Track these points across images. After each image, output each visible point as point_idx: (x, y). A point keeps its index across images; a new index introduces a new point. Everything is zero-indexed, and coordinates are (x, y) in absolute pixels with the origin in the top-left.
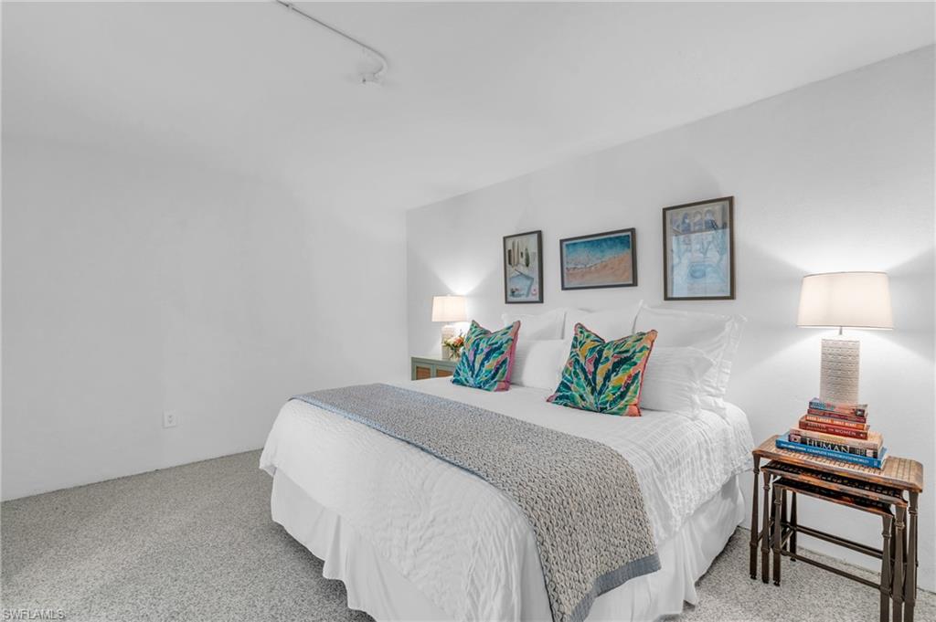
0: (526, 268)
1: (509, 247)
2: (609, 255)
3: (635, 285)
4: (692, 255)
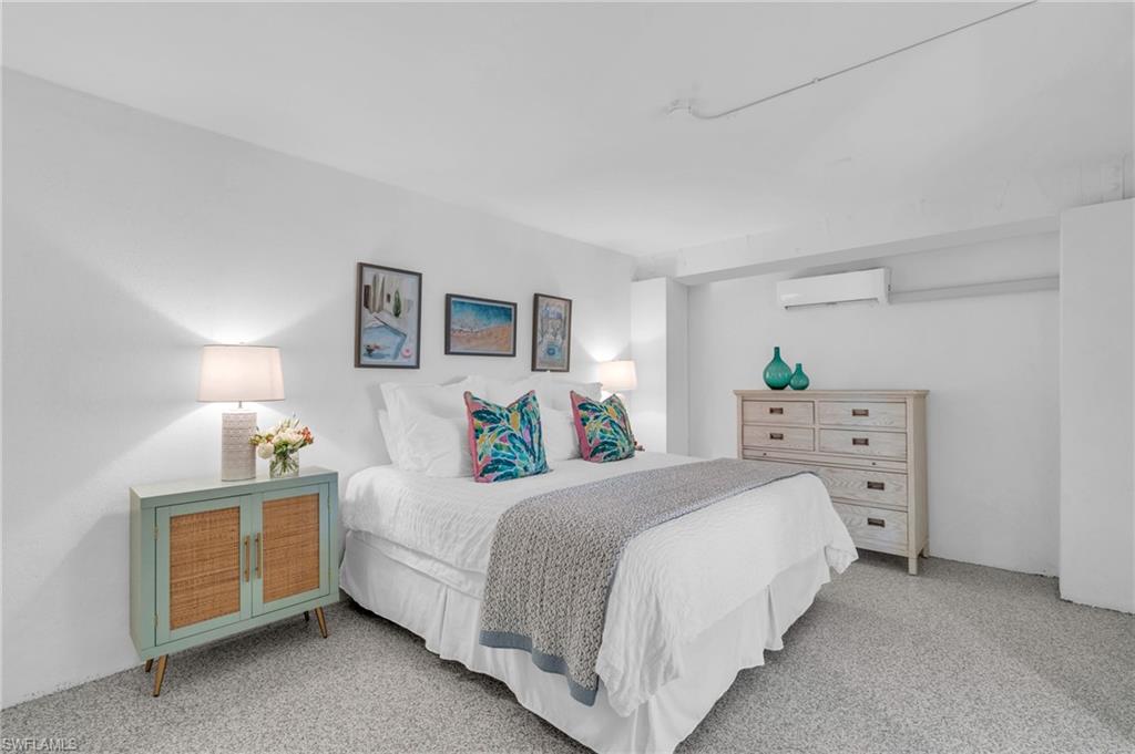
0: (394, 319)
1: (368, 280)
2: (495, 324)
3: (514, 355)
4: (548, 337)
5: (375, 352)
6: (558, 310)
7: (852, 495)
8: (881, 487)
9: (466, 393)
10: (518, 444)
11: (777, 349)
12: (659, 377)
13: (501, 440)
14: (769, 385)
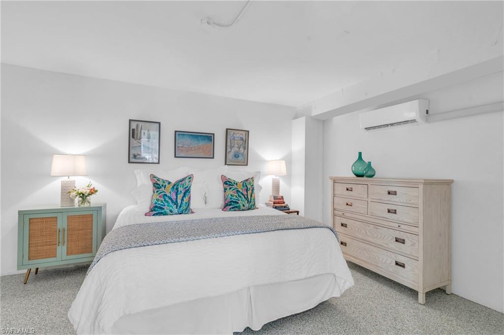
1: (133, 127)
2: (202, 143)
3: (213, 158)
4: (235, 149)
5: (138, 156)
6: (241, 136)
7: (387, 244)
8: (403, 242)
9: (151, 175)
10: (167, 199)
11: (360, 154)
12: (299, 168)
13: (160, 197)
14: (355, 174)
